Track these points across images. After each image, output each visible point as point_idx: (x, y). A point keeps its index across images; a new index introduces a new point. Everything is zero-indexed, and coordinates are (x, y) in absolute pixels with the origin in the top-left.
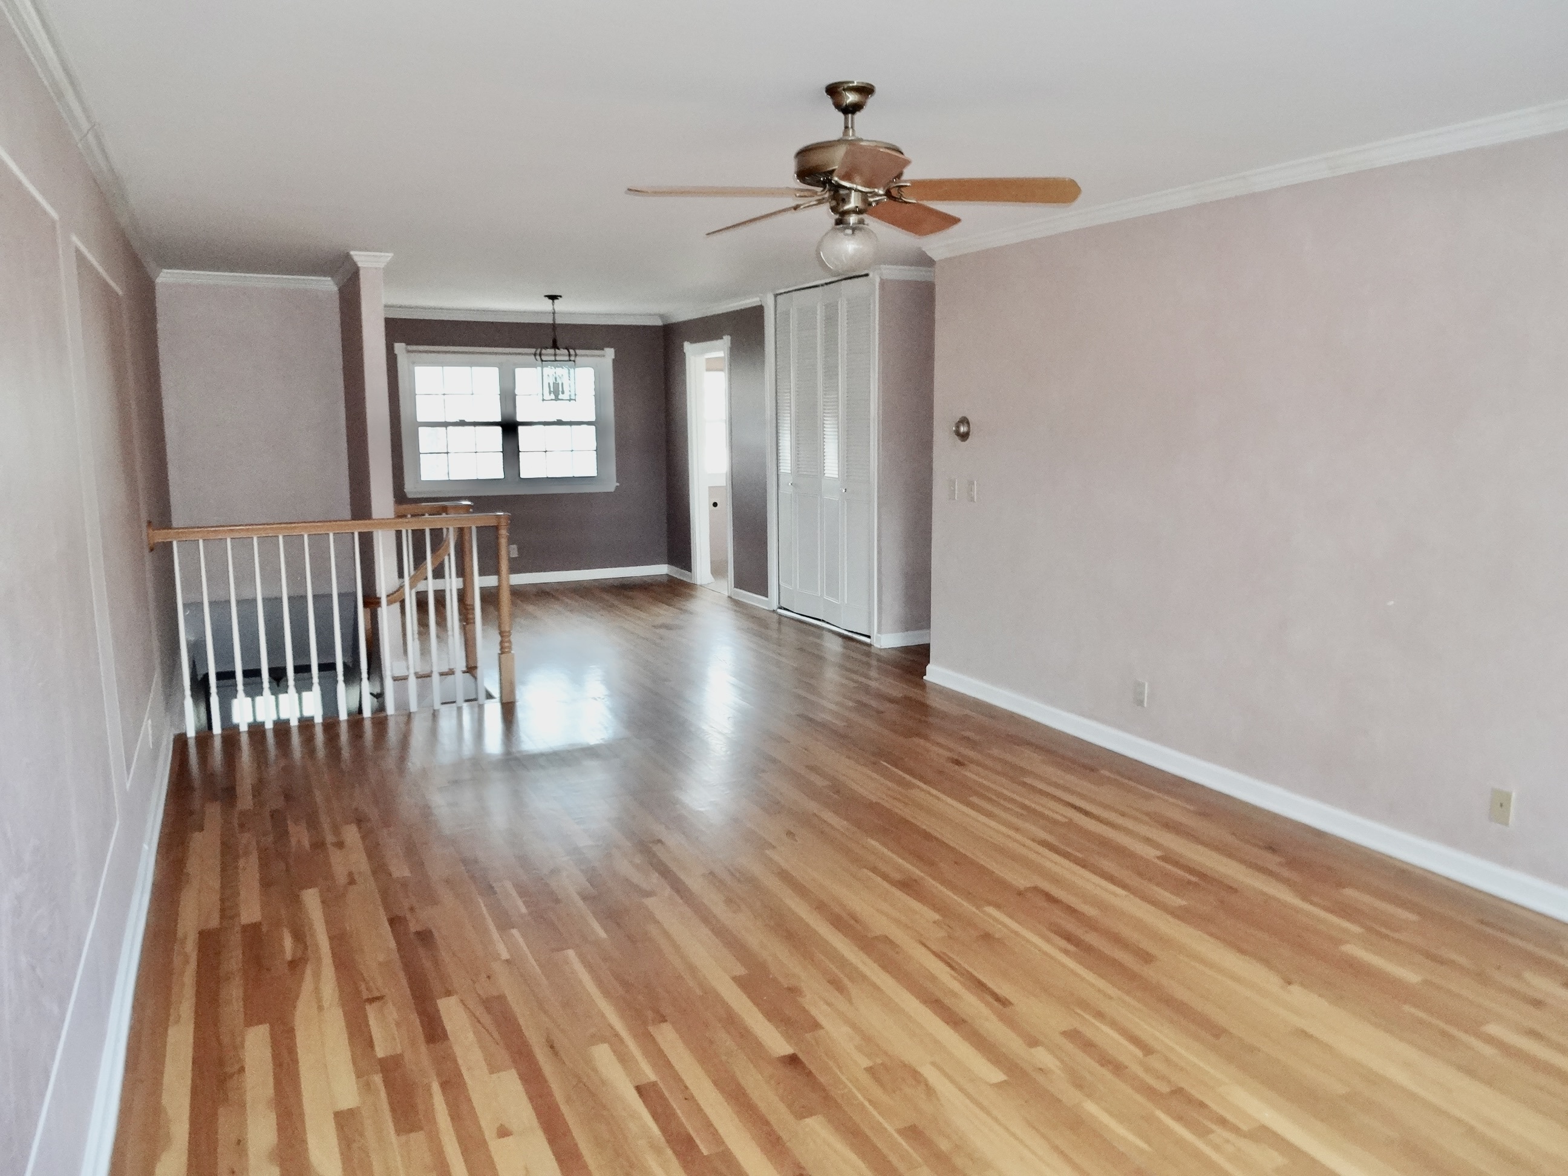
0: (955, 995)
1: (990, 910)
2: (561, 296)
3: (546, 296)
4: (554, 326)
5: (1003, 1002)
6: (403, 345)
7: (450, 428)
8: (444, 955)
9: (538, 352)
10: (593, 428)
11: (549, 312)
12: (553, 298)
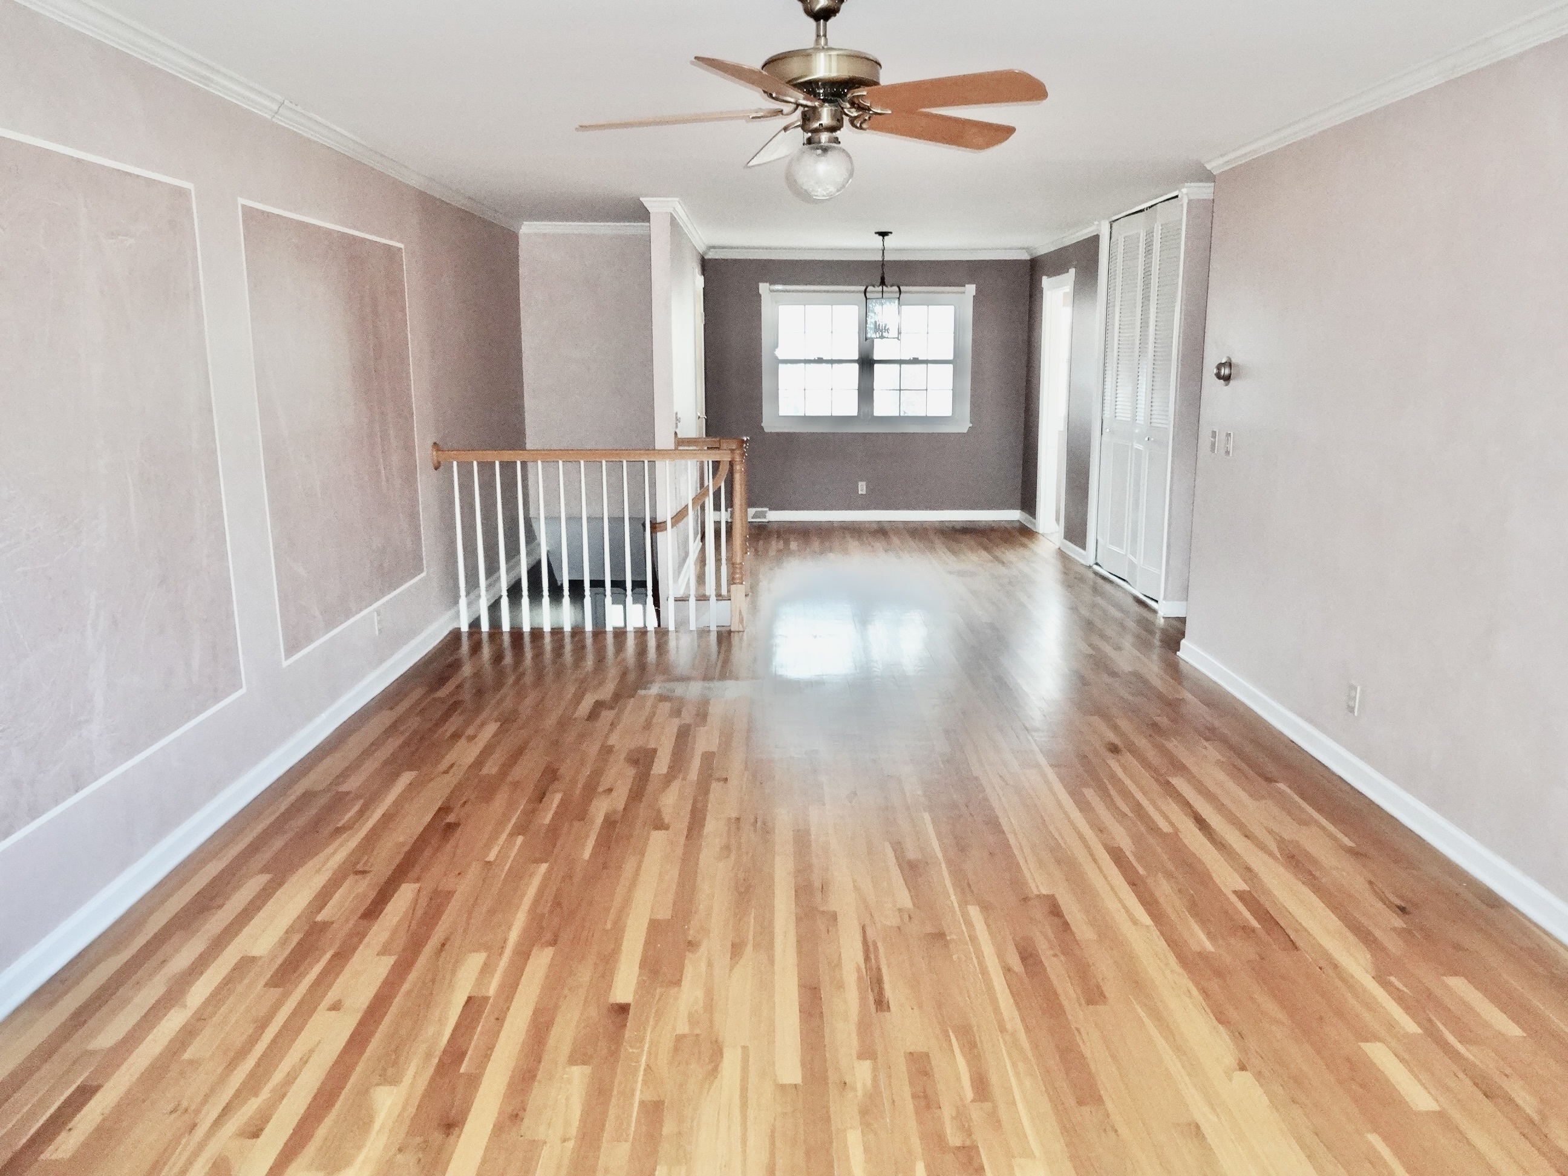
0: (840, 986)
2: (891, 233)
3: (876, 233)
4: (883, 264)
5: (881, 1004)
6: (767, 285)
8: (449, 847)
10: (951, 366)
11: (878, 249)
12: (883, 234)
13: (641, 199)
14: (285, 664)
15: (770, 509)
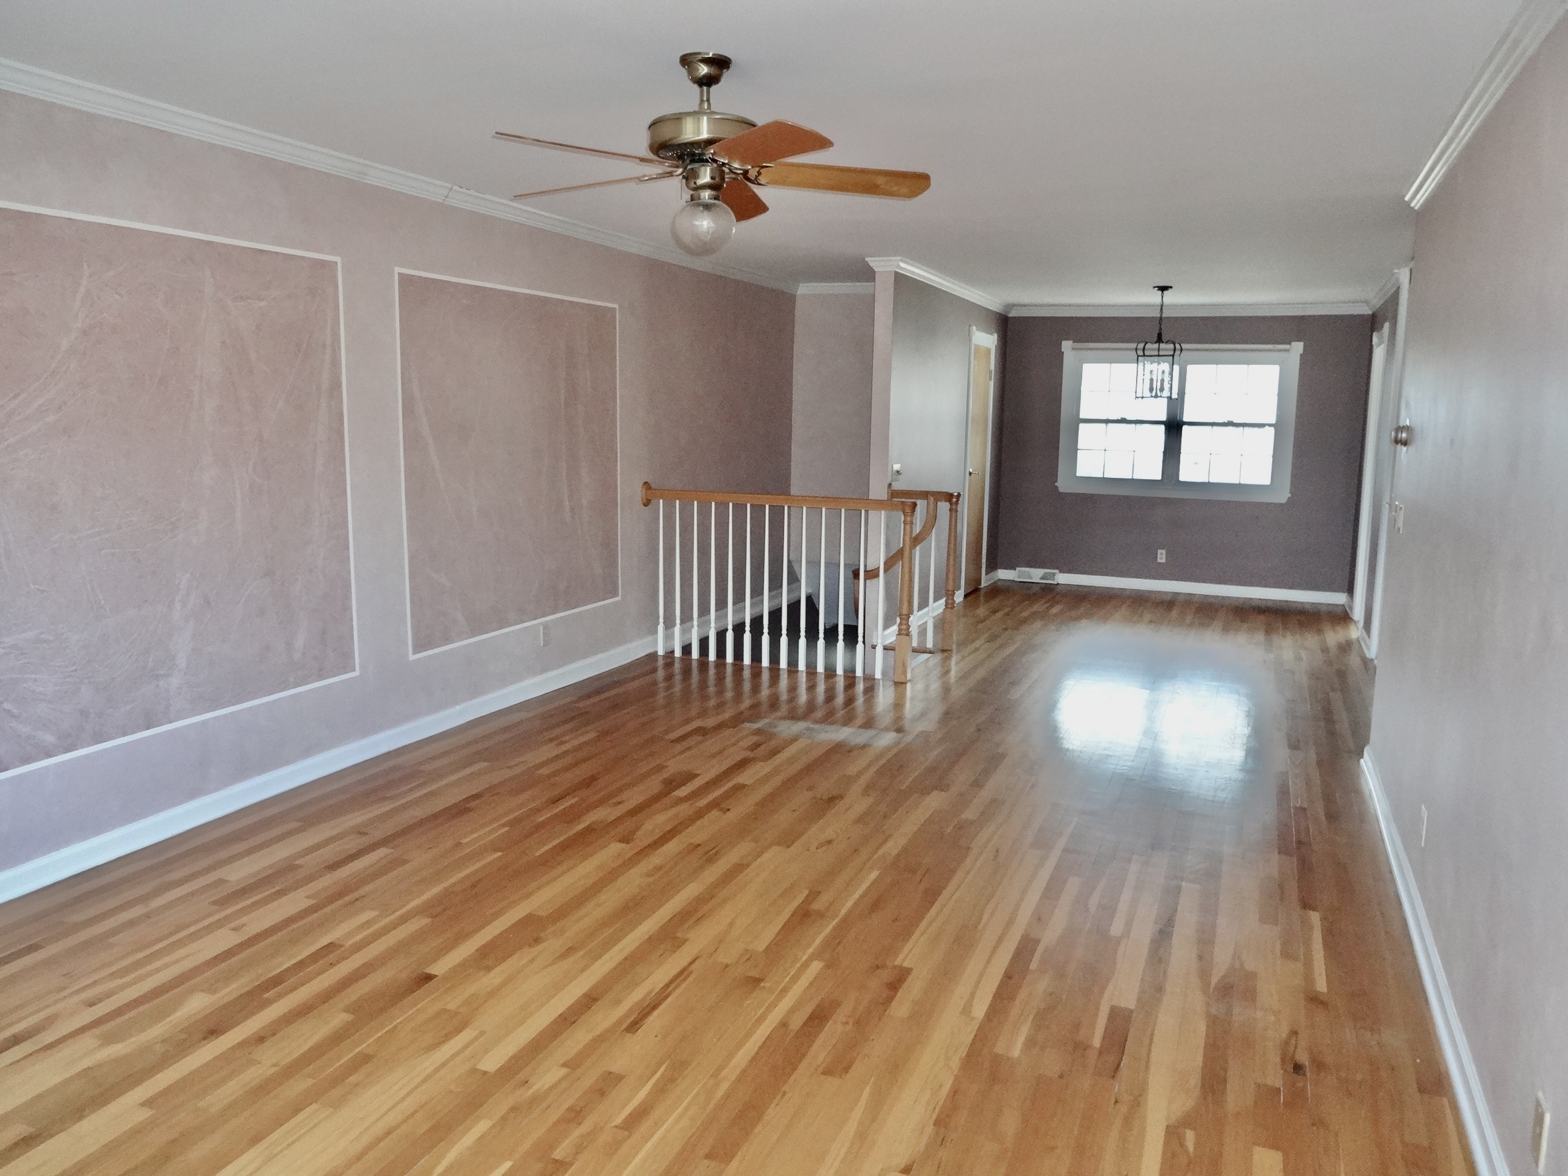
0: (618, 1003)
1: (816, 966)
2: (1171, 287)
3: (1155, 287)
4: (1161, 320)
5: (634, 1025)
6: (1071, 342)
7: (1110, 425)
9: (1141, 346)
11: (1158, 306)
12: (1163, 289)
13: (866, 259)
14: (412, 657)
15: (1060, 572)
